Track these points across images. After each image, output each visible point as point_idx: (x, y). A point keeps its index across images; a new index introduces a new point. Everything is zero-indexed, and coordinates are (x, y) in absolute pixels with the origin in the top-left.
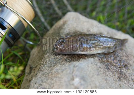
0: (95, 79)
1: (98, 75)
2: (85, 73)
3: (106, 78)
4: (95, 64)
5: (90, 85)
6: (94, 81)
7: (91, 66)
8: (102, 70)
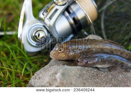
0: (73, 79)
1: (78, 78)
2: (68, 72)
3: (85, 82)
4: (80, 71)
5: (67, 80)
6: (71, 79)
7: (76, 71)
8: (85, 77)
